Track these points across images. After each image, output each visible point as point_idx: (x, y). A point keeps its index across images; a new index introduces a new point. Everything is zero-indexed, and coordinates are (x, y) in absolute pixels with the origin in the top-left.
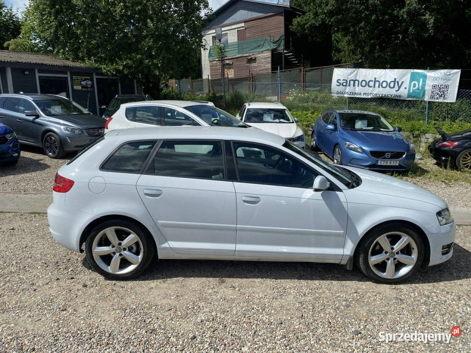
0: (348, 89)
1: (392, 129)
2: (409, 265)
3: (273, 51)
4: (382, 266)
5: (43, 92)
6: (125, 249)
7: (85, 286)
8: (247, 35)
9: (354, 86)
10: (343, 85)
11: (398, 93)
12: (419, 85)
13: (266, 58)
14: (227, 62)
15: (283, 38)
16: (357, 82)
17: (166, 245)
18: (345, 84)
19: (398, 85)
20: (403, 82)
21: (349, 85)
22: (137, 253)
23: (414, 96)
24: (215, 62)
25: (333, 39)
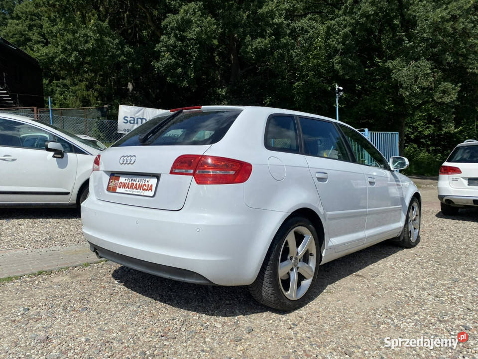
18: (132, 122)
21: (137, 123)
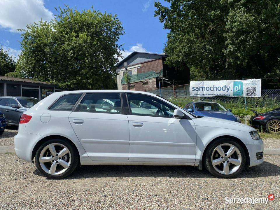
0: (199, 92)
1: (226, 110)
2: (238, 166)
3: (157, 78)
4: (221, 167)
5: (23, 96)
6: (60, 158)
7: (33, 182)
8: (143, 71)
9: (202, 90)
10: (196, 90)
11: (227, 93)
12: (239, 88)
13: (153, 82)
14: (132, 85)
15: (162, 71)
16: (204, 88)
17: (85, 155)
18: (197, 90)
19: (227, 89)
20: (230, 87)
21: (200, 90)
22: (68, 161)
23: (236, 94)
24: (125, 85)
25: (191, 73)
